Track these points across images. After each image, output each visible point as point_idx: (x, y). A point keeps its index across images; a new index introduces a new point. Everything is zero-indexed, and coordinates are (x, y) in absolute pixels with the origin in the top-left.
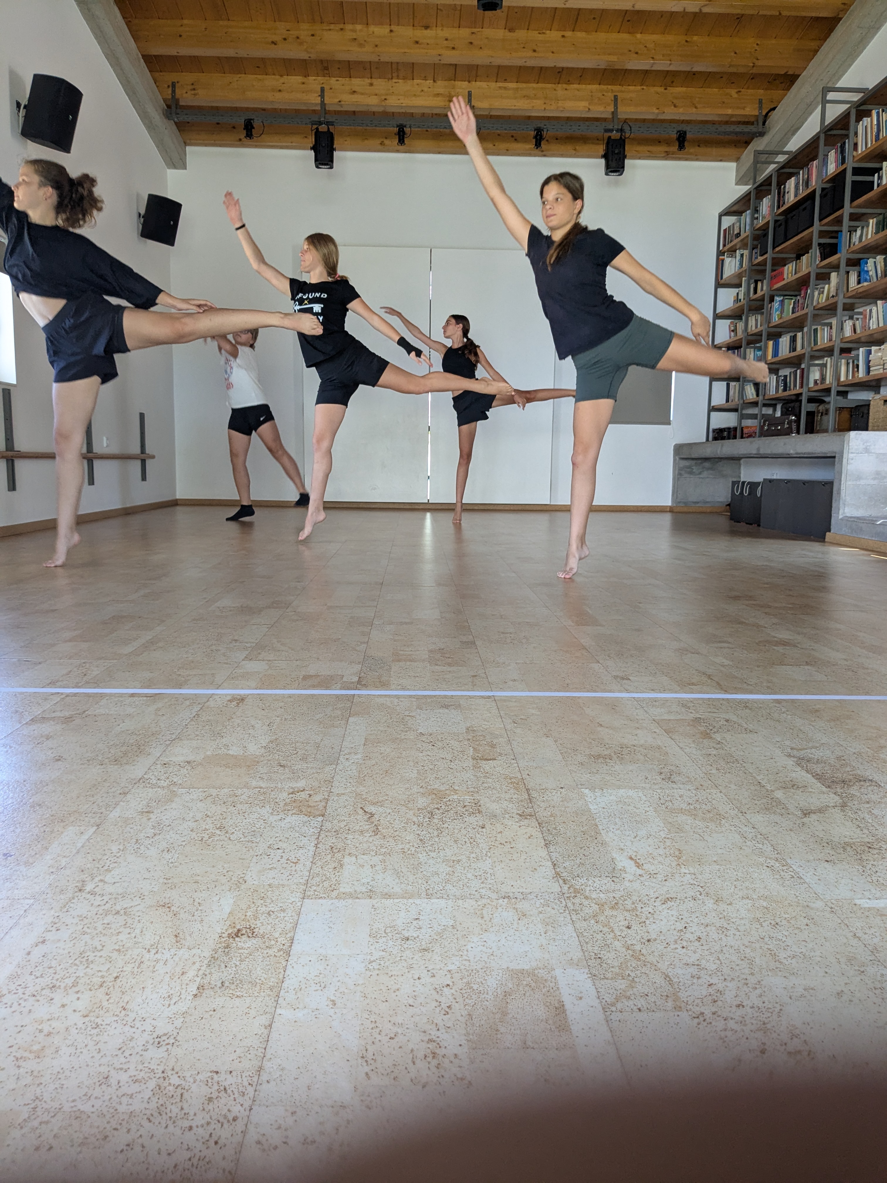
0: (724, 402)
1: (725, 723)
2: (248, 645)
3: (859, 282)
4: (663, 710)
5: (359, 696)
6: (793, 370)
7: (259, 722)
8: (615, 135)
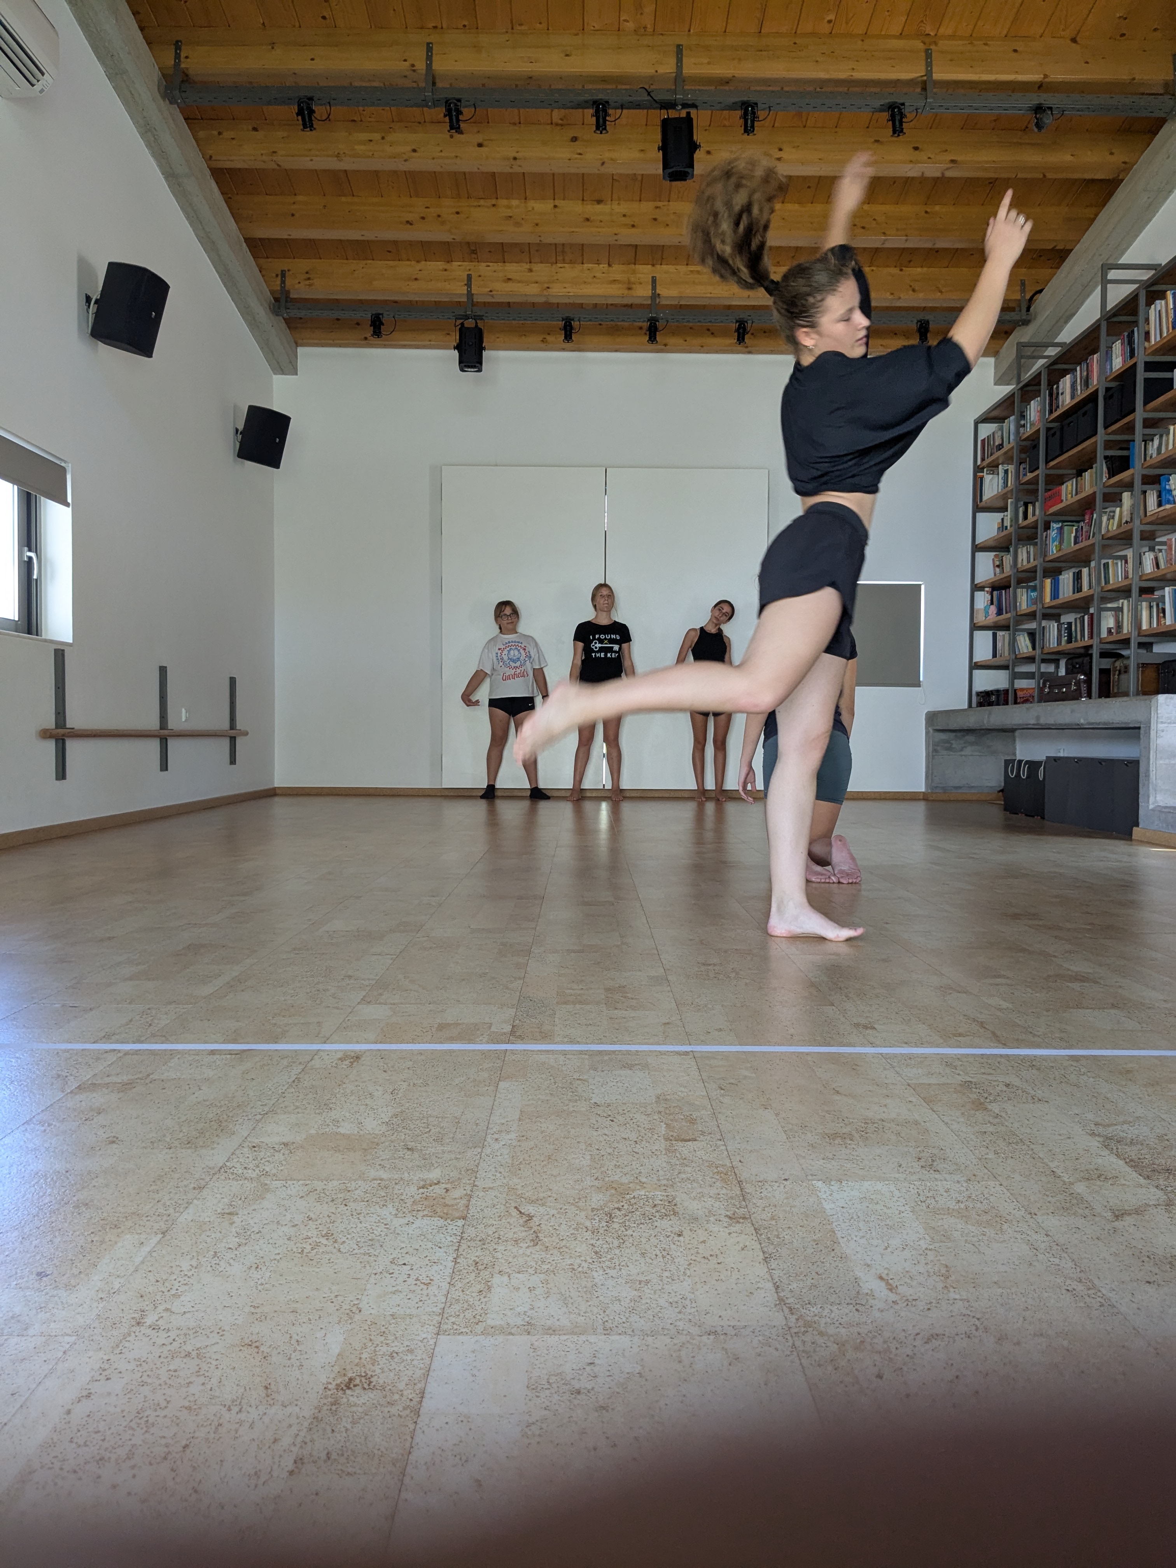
0: (990, 657)
1: (1005, 1088)
2: (367, 983)
3: (1160, 505)
4: (920, 1071)
5: (513, 1052)
6: (1079, 616)
7: (380, 1088)
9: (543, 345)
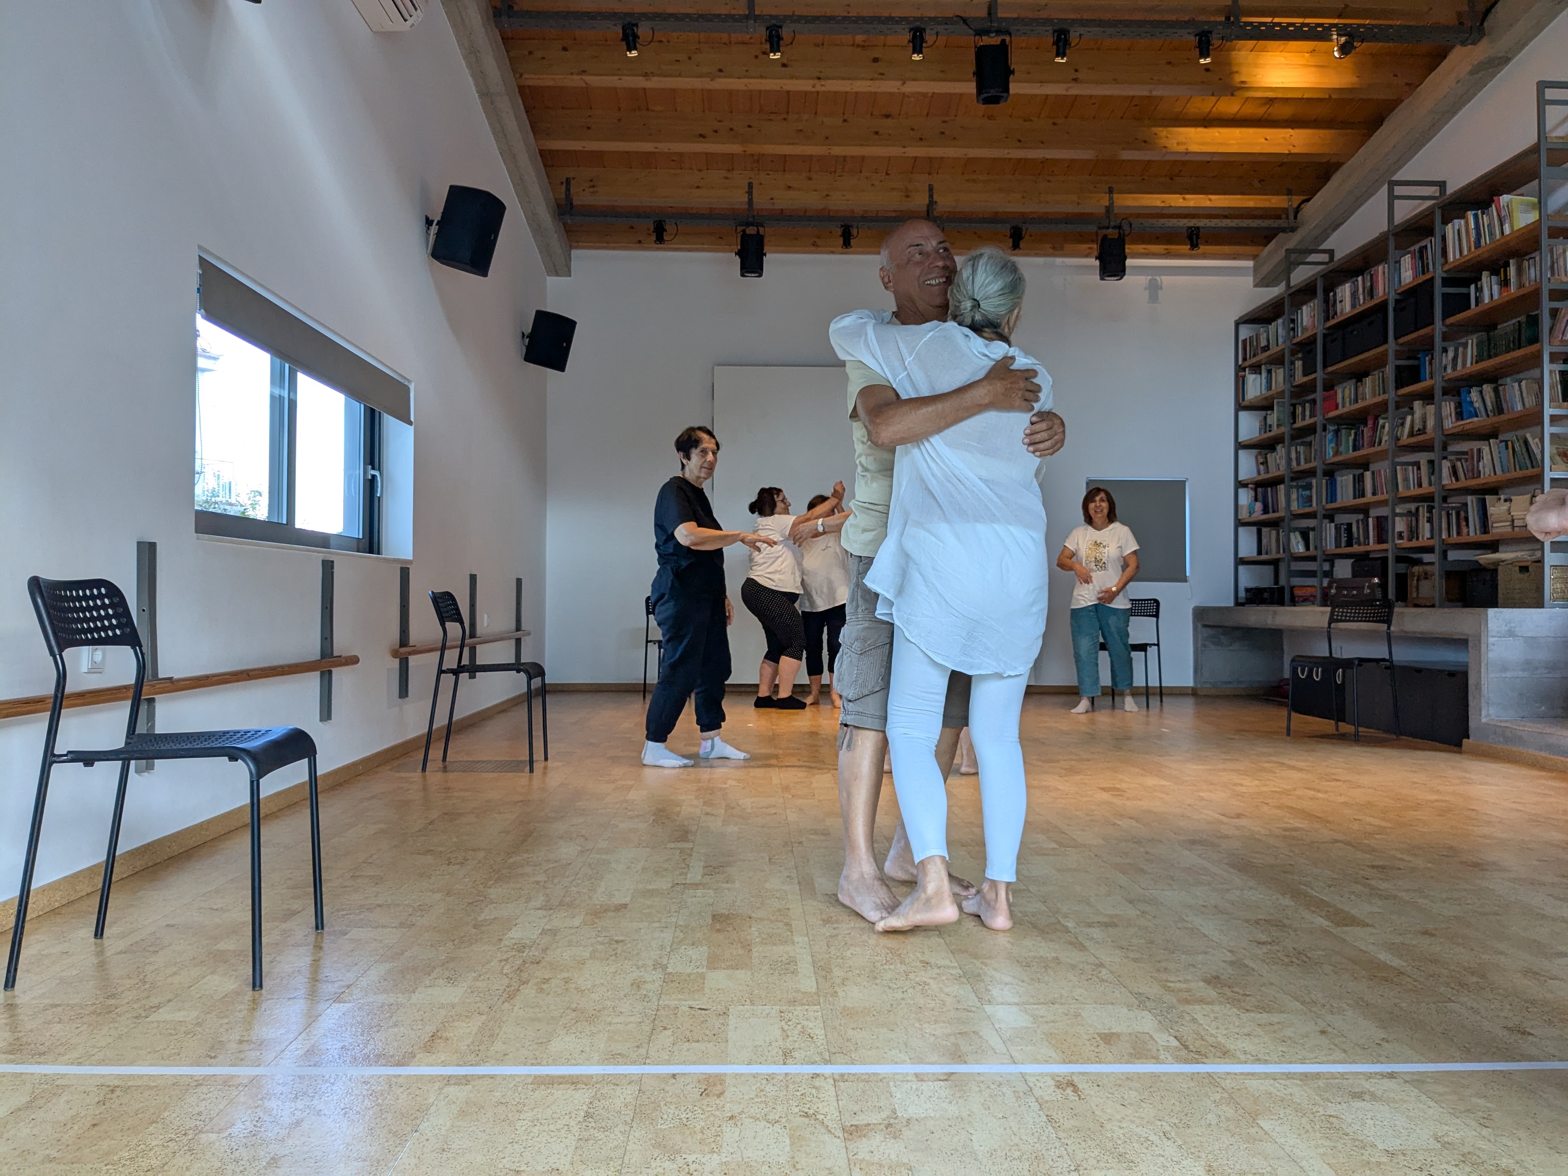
0: (1255, 554)
3: (1460, 416)
6: (1360, 517)
8: (1112, 233)
9: (814, 248)
